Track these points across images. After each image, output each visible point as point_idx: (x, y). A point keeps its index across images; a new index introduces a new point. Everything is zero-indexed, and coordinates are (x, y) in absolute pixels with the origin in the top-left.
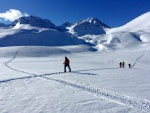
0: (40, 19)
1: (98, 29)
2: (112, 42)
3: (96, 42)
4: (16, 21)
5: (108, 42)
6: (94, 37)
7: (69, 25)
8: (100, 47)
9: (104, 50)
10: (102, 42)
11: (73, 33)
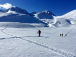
0: (21, 9)
1: (50, 16)
2: (56, 23)
3: (48, 23)
4: (9, 9)
5: (55, 23)
6: (48, 20)
7: (35, 13)
8: (50, 25)
9: (52, 27)
10: (51, 23)
11: (37, 17)
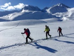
1: (64, 9)
6: (61, 14)
7: (47, 8)
8: (64, 18)
9: (67, 20)
11: (49, 12)
